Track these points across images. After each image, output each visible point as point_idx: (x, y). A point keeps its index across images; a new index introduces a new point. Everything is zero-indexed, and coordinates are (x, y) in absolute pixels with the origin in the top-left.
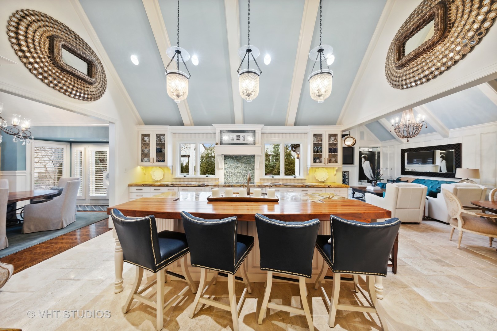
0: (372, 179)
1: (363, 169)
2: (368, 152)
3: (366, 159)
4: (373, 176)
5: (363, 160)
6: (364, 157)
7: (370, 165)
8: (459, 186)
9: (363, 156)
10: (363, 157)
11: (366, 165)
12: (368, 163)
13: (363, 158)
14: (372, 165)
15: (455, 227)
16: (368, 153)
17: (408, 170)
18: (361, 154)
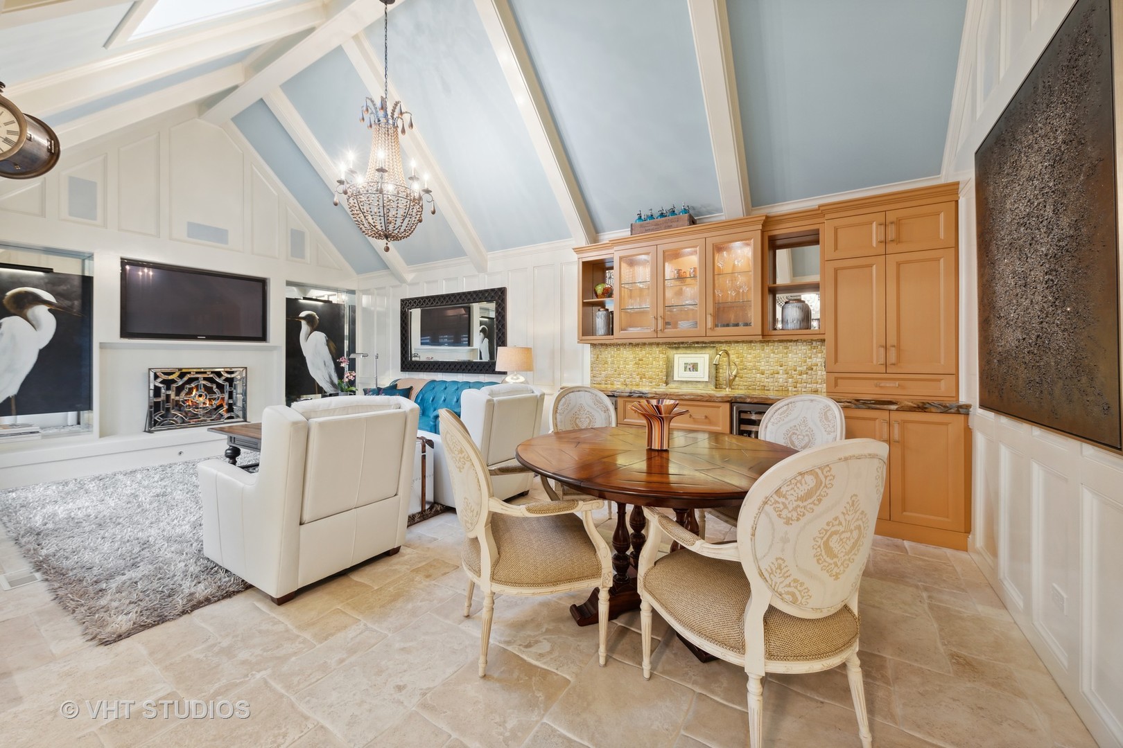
0: (332, 389)
1: (304, 359)
2: (320, 304)
3: (315, 325)
4: (336, 380)
5: (305, 327)
6: (309, 319)
7: (328, 345)
8: (498, 394)
9: (303, 314)
10: (303, 318)
11: (314, 345)
12: (319, 337)
13: (303, 323)
14: (332, 344)
15: (475, 579)
16: (322, 306)
17: (417, 359)
18: (292, 307)
